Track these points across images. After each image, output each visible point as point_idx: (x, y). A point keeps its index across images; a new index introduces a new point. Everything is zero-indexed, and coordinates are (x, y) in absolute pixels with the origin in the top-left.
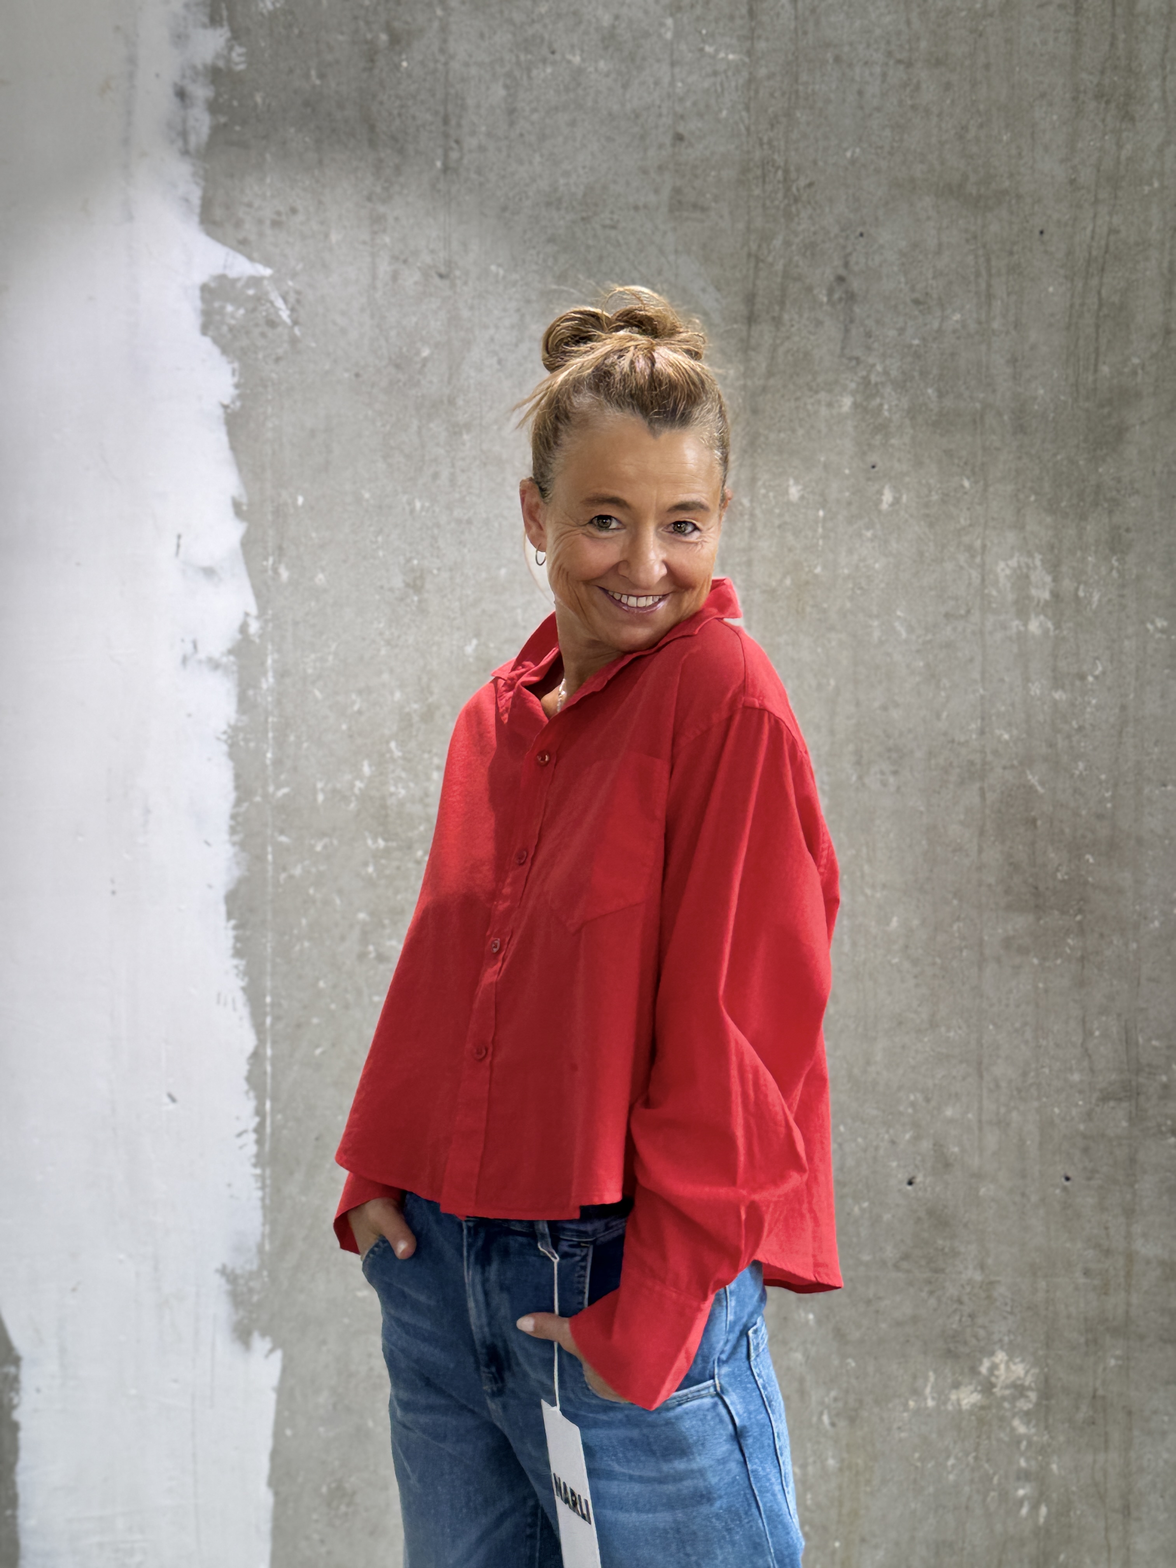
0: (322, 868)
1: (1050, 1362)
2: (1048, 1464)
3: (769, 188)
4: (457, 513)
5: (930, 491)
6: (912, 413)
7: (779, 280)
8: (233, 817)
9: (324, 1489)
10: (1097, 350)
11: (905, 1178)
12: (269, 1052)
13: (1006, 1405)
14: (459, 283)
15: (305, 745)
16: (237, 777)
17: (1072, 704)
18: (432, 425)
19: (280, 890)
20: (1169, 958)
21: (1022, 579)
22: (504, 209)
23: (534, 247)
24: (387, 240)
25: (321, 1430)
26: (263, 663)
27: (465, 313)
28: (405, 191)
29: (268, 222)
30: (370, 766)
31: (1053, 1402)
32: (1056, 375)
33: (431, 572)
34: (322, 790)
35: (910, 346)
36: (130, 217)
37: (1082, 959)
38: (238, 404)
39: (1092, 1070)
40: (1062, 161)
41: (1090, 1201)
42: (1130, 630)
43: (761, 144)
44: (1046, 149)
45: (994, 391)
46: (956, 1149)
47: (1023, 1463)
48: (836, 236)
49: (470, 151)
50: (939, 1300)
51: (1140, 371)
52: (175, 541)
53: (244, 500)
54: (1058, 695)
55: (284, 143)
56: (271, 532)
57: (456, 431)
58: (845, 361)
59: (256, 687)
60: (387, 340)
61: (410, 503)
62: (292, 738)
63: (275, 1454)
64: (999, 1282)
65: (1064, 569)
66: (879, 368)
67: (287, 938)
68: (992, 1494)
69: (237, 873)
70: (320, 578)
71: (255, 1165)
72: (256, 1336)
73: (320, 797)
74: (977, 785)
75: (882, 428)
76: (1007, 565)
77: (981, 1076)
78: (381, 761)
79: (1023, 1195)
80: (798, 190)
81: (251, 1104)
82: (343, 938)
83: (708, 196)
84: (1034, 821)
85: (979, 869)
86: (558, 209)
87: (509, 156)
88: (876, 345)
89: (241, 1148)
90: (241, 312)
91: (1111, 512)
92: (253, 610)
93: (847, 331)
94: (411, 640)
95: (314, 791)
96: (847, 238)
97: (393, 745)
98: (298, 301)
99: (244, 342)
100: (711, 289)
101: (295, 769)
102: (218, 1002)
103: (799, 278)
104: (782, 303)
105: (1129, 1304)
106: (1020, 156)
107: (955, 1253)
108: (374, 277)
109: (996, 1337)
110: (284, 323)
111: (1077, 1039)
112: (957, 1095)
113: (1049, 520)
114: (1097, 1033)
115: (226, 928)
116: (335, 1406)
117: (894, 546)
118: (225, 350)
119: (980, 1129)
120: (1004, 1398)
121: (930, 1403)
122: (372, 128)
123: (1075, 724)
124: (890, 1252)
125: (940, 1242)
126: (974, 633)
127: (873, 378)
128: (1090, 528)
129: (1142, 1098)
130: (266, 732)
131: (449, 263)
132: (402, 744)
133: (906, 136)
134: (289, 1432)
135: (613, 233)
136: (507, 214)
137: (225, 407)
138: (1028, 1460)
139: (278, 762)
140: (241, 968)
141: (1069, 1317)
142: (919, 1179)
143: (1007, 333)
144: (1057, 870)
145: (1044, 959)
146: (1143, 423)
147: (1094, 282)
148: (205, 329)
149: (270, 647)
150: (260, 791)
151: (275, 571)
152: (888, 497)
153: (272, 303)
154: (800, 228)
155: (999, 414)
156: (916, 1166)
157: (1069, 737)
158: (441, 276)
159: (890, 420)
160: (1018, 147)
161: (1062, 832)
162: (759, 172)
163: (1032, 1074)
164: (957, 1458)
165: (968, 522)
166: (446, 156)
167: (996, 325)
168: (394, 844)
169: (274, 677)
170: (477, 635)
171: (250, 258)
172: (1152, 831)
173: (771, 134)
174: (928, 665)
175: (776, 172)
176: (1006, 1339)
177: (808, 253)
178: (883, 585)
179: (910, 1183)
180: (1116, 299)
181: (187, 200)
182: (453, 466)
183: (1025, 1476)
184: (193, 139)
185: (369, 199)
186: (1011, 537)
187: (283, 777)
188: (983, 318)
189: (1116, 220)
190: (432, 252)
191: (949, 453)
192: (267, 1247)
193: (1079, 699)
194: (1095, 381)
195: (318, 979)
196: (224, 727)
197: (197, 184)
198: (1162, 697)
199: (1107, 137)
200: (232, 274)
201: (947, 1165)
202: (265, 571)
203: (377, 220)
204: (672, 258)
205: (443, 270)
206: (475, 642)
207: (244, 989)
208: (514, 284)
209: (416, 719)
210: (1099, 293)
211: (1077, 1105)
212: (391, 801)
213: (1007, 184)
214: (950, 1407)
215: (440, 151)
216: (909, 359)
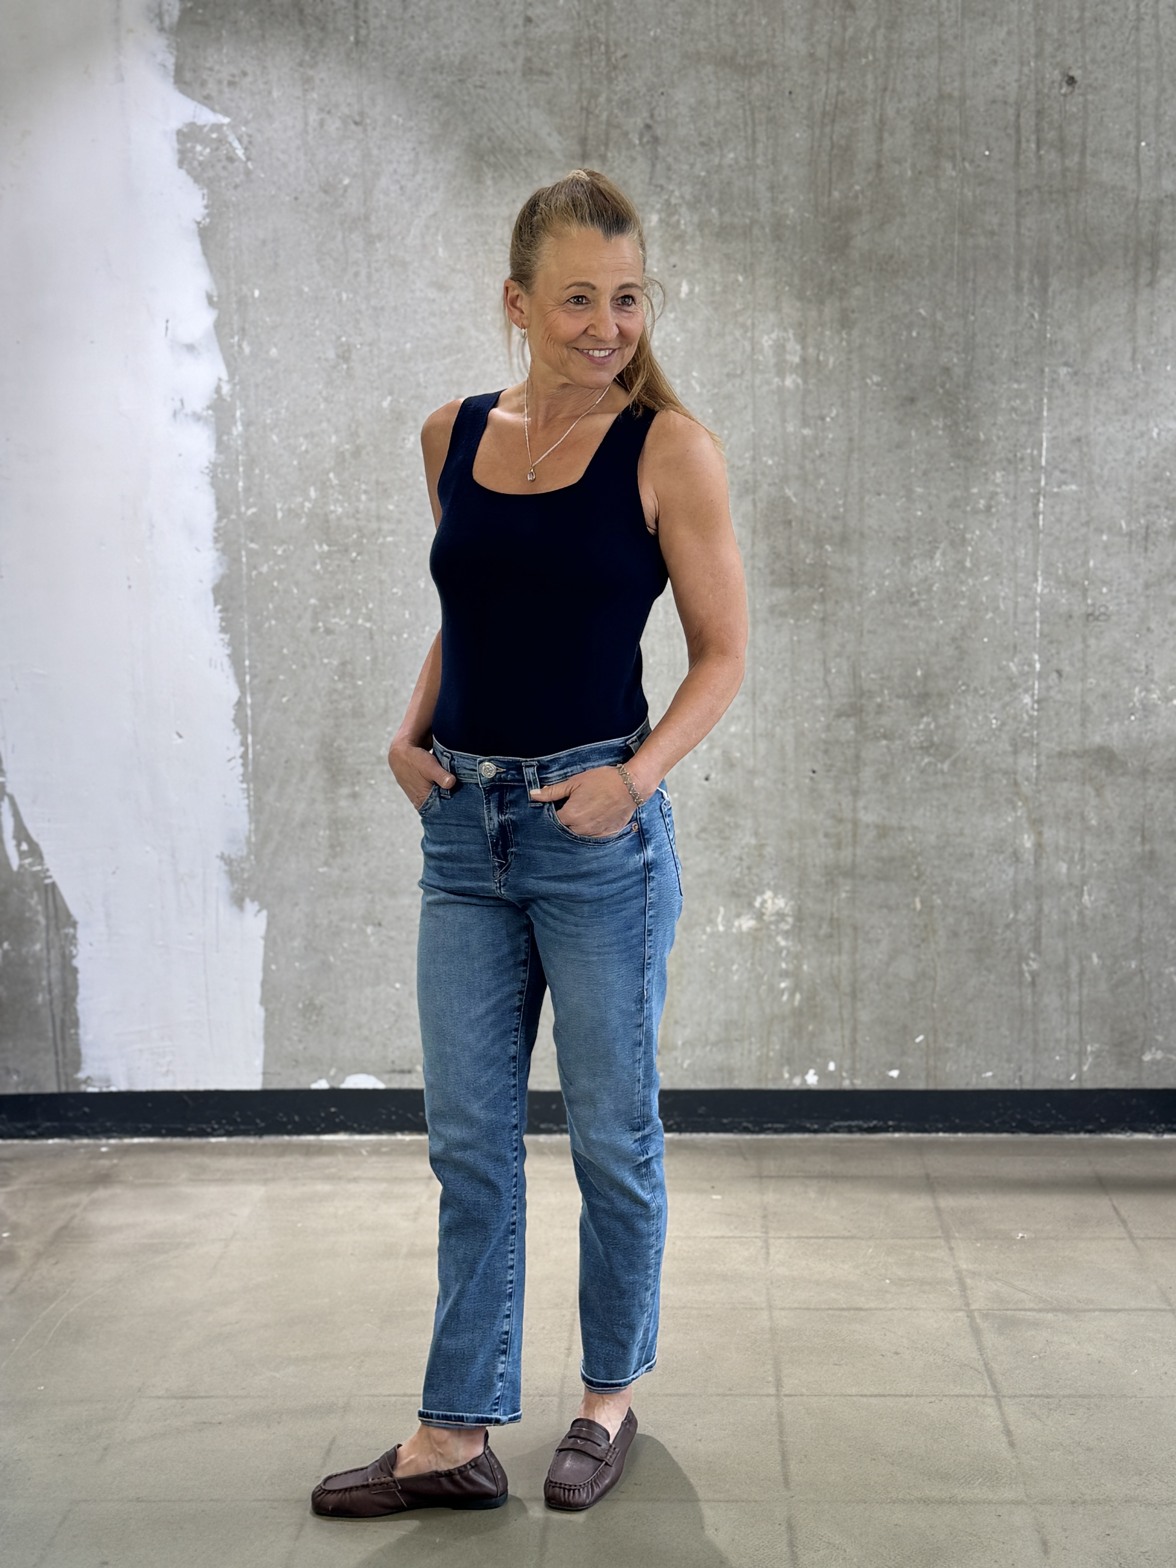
0: (283, 567)
1: (802, 896)
2: (801, 966)
3: (595, 58)
4: (373, 302)
5: (715, 283)
6: (701, 226)
7: (604, 127)
8: (216, 530)
9: (300, 1005)
10: (830, 179)
11: (704, 776)
12: (249, 701)
13: (773, 927)
14: (369, 128)
15: (267, 476)
16: (218, 500)
17: (816, 438)
18: (353, 236)
19: (253, 583)
20: (882, 617)
21: (780, 348)
22: (402, 73)
23: (424, 102)
24: (315, 96)
25: (297, 964)
26: (234, 416)
27: (375, 152)
28: (328, 59)
29: (225, 83)
30: (316, 491)
31: (804, 924)
32: (802, 198)
33: (355, 346)
34: (281, 509)
35: (699, 177)
36: (122, 79)
37: (823, 620)
38: (208, 220)
39: (830, 697)
40: (804, 40)
41: (829, 786)
42: (855, 384)
43: (589, 25)
44: (793, 31)
45: (759, 210)
46: (738, 755)
47: (784, 965)
48: (644, 95)
49: (375, 29)
50: (727, 858)
51: (860, 196)
52: (164, 325)
53: (215, 293)
54: (806, 432)
55: (235, 22)
56: (236, 318)
57: (370, 240)
58: (652, 188)
59: (229, 433)
60: (317, 172)
61: (339, 295)
62: (257, 471)
63: (264, 983)
64: (766, 845)
65: (809, 340)
66: (677, 193)
67: (259, 618)
68: (764, 987)
69: (220, 571)
70: (274, 352)
71: (242, 782)
72: (247, 900)
73: (280, 515)
74: (751, 497)
75: (680, 238)
76: (770, 338)
77: (754, 703)
78: (324, 487)
79: (784, 784)
80: (616, 60)
81: (238, 738)
82: (300, 618)
83: (551, 64)
84: (789, 522)
85: (753, 557)
86: (441, 73)
87: (404, 33)
88: (674, 176)
89: (232, 769)
90: (208, 150)
91: (841, 299)
92: (225, 376)
93: (653, 165)
94: (342, 398)
95: (275, 510)
96: (652, 96)
97: (331, 475)
98: (250, 142)
99: (211, 173)
100: (555, 134)
101: (260, 494)
102: (211, 665)
103: (618, 126)
104: (606, 145)
105: (854, 855)
106: (774, 36)
107: (737, 826)
108: (306, 124)
109: (765, 882)
110: (239, 159)
111: (820, 675)
112: (739, 718)
113: (798, 304)
114: (833, 671)
115: (214, 611)
116: (306, 948)
117: (691, 324)
118: (196, 180)
119: (754, 740)
120: (771, 923)
121: (721, 928)
122: (301, 11)
123: (817, 452)
124: (693, 828)
125: (727, 819)
126: (747, 388)
127: (673, 201)
128: (827, 310)
129: (864, 714)
130: (237, 467)
131: (362, 114)
132: (338, 475)
133: (693, 21)
134: (273, 967)
135: (481, 91)
136: (404, 77)
137: (199, 223)
138: (787, 963)
139: (247, 490)
140: (226, 640)
141: (814, 866)
142: (713, 776)
143: (767, 167)
144: (806, 557)
145: (797, 620)
146: (863, 234)
147: (828, 130)
148: (181, 164)
149: (238, 403)
150: (235, 511)
151: (240, 346)
152: (685, 289)
153: (230, 144)
154: (618, 88)
155: (763, 227)
156: (711, 768)
157: (813, 461)
158: (356, 123)
159: (685, 232)
160: (774, 30)
161: (809, 530)
162: (587, 46)
163: (790, 701)
164: (739, 965)
165: (742, 307)
166: (357, 33)
167: (759, 161)
168: (335, 548)
169: (243, 425)
170: (391, 393)
171: (213, 110)
172: (870, 527)
173: (596, 18)
174: (715, 412)
175: (599, 47)
176: (772, 883)
177: (625, 107)
178: (682, 353)
179: (707, 779)
180: (843, 142)
181: (164, 66)
182: (369, 266)
183: (785, 974)
184: (167, 19)
185: (301, 64)
186: (772, 317)
187: (251, 500)
188: (750, 155)
189: (843, 84)
190: (349, 105)
191: (727, 256)
192: (253, 839)
193: (821, 434)
194: (829, 203)
195: (282, 648)
196: (207, 464)
197: (171, 53)
198: (877, 431)
199: (835, 22)
200: (200, 122)
201: (732, 766)
202: (232, 346)
203: (308, 80)
204: (526, 110)
205: (357, 119)
206: (389, 398)
207: (229, 656)
208: (411, 129)
209: (347, 455)
210: (831, 138)
211: (819, 721)
212: (332, 517)
213: (765, 57)
214: (734, 930)
215: (352, 29)
216: (698, 187)
